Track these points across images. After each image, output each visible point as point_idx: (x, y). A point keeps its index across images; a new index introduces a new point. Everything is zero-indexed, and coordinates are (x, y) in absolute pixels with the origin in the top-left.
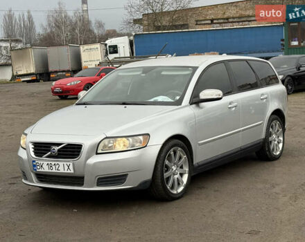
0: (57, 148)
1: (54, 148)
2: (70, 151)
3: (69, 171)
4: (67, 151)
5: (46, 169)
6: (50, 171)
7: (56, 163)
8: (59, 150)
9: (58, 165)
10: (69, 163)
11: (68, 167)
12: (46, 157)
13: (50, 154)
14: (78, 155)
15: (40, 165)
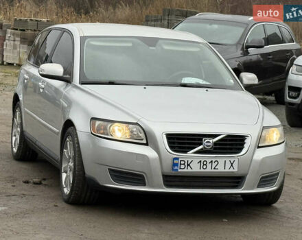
0: (212, 141)
1: (208, 140)
2: (230, 145)
3: (232, 170)
4: (226, 145)
5: (195, 168)
6: (202, 170)
7: (214, 160)
8: (215, 144)
9: (216, 163)
10: (233, 159)
11: (232, 164)
12: (195, 153)
13: (202, 149)
14: (241, 149)
15: (186, 164)
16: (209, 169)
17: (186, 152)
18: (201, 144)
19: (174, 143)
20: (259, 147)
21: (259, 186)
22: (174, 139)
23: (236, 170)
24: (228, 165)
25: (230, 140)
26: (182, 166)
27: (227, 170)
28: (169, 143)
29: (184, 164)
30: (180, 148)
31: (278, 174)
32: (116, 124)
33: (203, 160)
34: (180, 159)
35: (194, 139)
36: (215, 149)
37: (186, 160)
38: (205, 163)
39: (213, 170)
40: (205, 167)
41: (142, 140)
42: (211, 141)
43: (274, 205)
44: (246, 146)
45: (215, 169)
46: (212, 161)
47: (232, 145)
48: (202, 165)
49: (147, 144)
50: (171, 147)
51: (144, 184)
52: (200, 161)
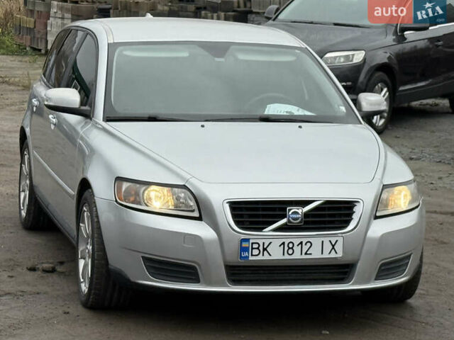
0: (302, 210)
1: (294, 209)
2: (330, 216)
3: (333, 255)
4: (324, 216)
5: (276, 254)
6: (287, 257)
7: (304, 241)
8: (306, 215)
9: (309, 245)
10: (335, 239)
11: (333, 246)
12: (275, 230)
13: (285, 224)
14: (347, 223)
15: (261, 248)
16: (297, 255)
17: (261, 229)
18: (284, 216)
19: (241, 216)
20: (376, 218)
21: (378, 278)
22: (241, 209)
23: (340, 254)
24: (328, 247)
25: (330, 209)
26: (255, 252)
27: (326, 255)
28: (234, 216)
29: (258, 248)
30: (252, 223)
31: (409, 257)
32: (153, 187)
33: (287, 241)
34: (251, 241)
35: (274, 209)
36: (306, 223)
37: (261, 242)
38: (291, 245)
39: (304, 257)
40: (290, 252)
41: (193, 211)
42: (300, 211)
43: (409, 301)
44: (356, 217)
45: (306, 254)
46: (301, 243)
47: (333, 216)
48: (286, 248)
49: (200, 219)
50: (237, 223)
51: (197, 281)
52: (283, 243)
